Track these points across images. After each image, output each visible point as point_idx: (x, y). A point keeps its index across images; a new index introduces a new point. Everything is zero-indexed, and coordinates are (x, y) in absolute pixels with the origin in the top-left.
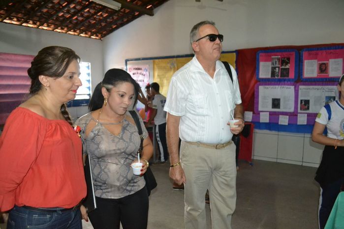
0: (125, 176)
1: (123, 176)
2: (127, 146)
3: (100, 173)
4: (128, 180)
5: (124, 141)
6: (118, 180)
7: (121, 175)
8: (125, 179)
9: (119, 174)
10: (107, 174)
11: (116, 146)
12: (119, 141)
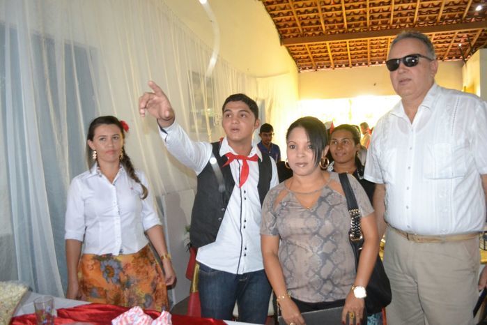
0: (316, 271)
1: (313, 271)
2: (320, 225)
3: (286, 259)
4: (321, 277)
5: (317, 217)
6: (307, 274)
7: (310, 268)
8: (317, 276)
9: (308, 266)
10: (293, 263)
11: (304, 224)
12: (310, 217)
